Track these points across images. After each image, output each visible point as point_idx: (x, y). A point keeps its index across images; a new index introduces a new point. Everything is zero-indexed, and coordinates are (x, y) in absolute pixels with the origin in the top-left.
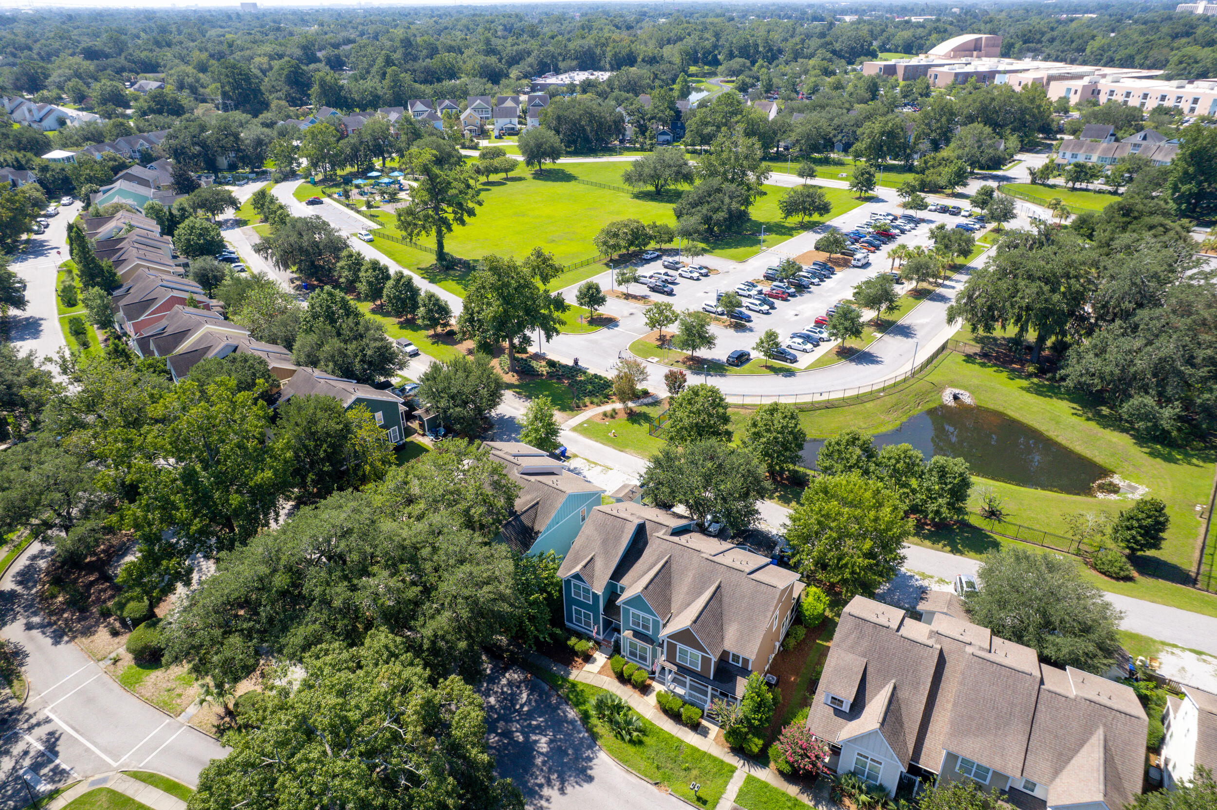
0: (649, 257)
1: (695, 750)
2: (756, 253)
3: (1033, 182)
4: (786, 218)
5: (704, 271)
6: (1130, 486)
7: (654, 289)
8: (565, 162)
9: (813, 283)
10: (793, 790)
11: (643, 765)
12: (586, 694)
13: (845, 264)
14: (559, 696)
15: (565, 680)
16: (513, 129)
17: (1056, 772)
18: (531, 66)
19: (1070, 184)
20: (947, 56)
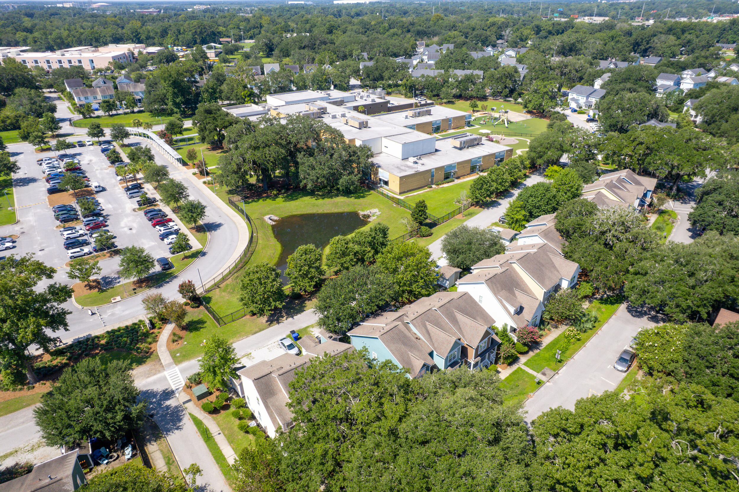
1: (508, 378)
6: (371, 212)
9: (99, 210)
13: (92, 193)
17: (558, 271)
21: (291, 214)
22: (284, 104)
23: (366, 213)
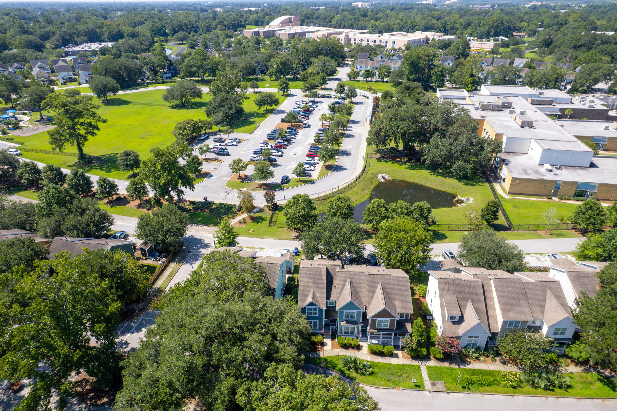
0: (203, 138)
1: (398, 365)
2: (255, 128)
3: (351, 80)
4: (259, 109)
5: (237, 141)
6: (467, 199)
7: (218, 154)
8: (121, 94)
9: (292, 138)
10: (446, 364)
11: (382, 382)
12: (334, 361)
13: (300, 127)
14: (322, 367)
15: (320, 359)
16: (71, 78)
17: (543, 313)
18: (57, 40)
19: (365, 79)
20: (278, 26)
21: (403, 179)
22: (489, 94)
23: (462, 199)
